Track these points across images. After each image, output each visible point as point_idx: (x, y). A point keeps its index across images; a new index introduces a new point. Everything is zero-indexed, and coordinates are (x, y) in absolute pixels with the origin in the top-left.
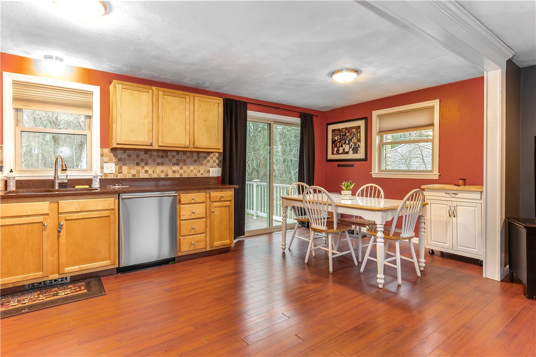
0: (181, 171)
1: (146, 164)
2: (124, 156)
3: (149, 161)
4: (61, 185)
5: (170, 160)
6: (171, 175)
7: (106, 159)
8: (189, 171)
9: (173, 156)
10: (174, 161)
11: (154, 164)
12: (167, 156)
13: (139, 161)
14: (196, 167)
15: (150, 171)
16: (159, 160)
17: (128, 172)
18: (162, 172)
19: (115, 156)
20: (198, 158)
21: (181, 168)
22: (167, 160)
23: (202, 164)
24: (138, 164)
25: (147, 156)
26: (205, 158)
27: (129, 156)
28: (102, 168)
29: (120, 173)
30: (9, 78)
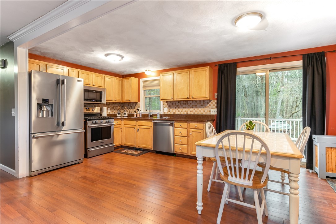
0: (194, 111)
1: (179, 108)
2: (171, 104)
3: (180, 106)
4: (150, 116)
5: (189, 106)
6: (189, 113)
7: (165, 106)
8: (199, 111)
9: (190, 103)
10: (191, 106)
11: (182, 108)
12: (187, 104)
13: (176, 106)
14: (203, 109)
15: (180, 111)
16: (184, 106)
17: (173, 111)
18: (185, 111)
19: (168, 104)
20: (204, 103)
21: (194, 110)
22: (188, 105)
23: (205, 107)
24: (175, 108)
25: (179, 104)
26: (208, 103)
27: (172, 104)
28: (163, 110)
29: (169, 112)
30: (141, 80)
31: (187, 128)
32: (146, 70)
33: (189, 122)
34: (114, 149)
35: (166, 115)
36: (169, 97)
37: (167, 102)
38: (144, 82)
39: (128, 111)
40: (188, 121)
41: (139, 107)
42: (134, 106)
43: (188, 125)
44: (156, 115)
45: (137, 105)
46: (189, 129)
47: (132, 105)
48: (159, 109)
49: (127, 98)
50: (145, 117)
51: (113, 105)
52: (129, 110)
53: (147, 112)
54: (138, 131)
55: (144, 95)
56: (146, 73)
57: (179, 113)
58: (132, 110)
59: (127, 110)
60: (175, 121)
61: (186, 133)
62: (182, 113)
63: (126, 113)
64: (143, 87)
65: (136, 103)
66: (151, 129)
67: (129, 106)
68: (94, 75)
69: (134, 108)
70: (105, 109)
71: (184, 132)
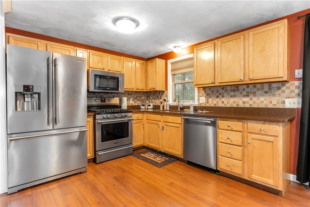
0: (251, 102)
1: (223, 97)
2: (210, 92)
3: (225, 95)
4: (181, 109)
5: (241, 93)
6: (241, 105)
7: (201, 94)
8: (259, 101)
9: (244, 89)
10: (245, 93)
11: (228, 96)
12: (238, 90)
13: (218, 95)
14: (268, 98)
15: (226, 102)
16: (232, 94)
17: (213, 102)
18: (234, 102)
19: (205, 92)
20: (270, 89)
21: (251, 99)
22: (239, 92)
23: (274, 95)
24: (217, 97)
25: (224, 91)
26: (279, 88)
27: (212, 92)
28: (199, 100)
29: (208, 103)
30: (169, 62)
31: (241, 132)
32: (175, 47)
33: (246, 121)
34: (133, 151)
35: (202, 108)
36: (208, 81)
37: (204, 88)
38: (172, 63)
39: (154, 102)
40: (244, 119)
41: (167, 96)
42: (161, 96)
43: (243, 126)
44: (188, 107)
45: (164, 95)
46: (246, 134)
47: (158, 95)
48: (193, 99)
49: (151, 86)
50: (174, 110)
51: (136, 95)
52: (155, 100)
53: (175, 104)
54: (163, 129)
55: (173, 81)
56: (175, 51)
57: (223, 105)
58: (158, 100)
59: (153, 100)
60: (218, 119)
61: (241, 140)
62: (229, 105)
63: (151, 104)
64: (172, 70)
65: (163, 92)
66: (180, 129)
67: (155, 96)
68: (109, 57)
69: (161, 99)
70: (125, 99)
71: (236, 138)
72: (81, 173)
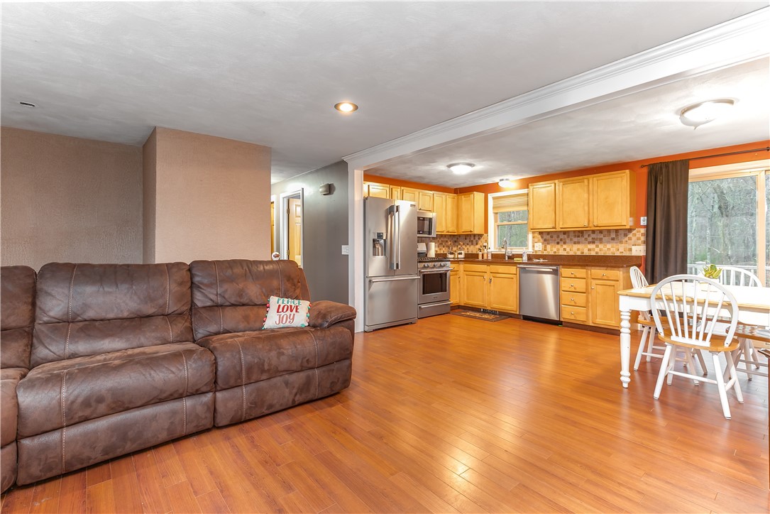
0: (597, 250)
1: (565, 243)
2: (548, 237)
3: (567, 241)
4: (509, 257)
5: (586, 239)
6: (586, 253)
7: (536, 240)
8: (606, 249)
9: (589, 236)
10: (590, 239)
11: (571, 243)
12: (583, 236)
13: (559, 241)
14: (615, 245)
15: (568, 249)
16: (576, 239)
17: (552, 249)
18: (578, 249)
19: (542, 237)
20: (617, 235)
21: (597, 246)
22: (583, 239)
23: (621, 242)
24: (558, 243)
25: (566, 236)
26: (626, 235)
27: (552, 237)
28: (533, 246)
29: (545, 250)
30: (490, 196)
31: (585, 278)
32: (502, 180)
33: (589, 268)
34: (451, 310)
35: (538, 257)
36: (547, 225)
37: (541, 233)
38: (494, 198)
39: (466, 249)
40: (587, 266)
41: (486, 241)
42: (477, 241)
43: (587, 273)
44: (520, 256)
45: (482, 239)
46: (589, 281)
47: (472, 239)
48: (526, 245)
49: (465, 228)
50: (498, 259)
51: (442, 239)
52: (468, 246)
53: (503, 251)
54: (490, 282)
55: (496, 221)
56: (501, 184)
57: (565, 253)
58: (472, 247)
59: (464, 247)
60: (561, 266)
61: (584, 287)
62: (571, 253)
63: (463, 252)
64: (494, 208)
65: (480, 236)
66: (515, 279)
67: (467, 241)
68: (420, 193)
69: (477, 244)
70: (433, 245)
71: (580, 285)
72: (411, 323)
